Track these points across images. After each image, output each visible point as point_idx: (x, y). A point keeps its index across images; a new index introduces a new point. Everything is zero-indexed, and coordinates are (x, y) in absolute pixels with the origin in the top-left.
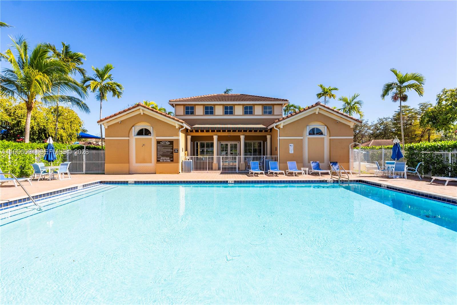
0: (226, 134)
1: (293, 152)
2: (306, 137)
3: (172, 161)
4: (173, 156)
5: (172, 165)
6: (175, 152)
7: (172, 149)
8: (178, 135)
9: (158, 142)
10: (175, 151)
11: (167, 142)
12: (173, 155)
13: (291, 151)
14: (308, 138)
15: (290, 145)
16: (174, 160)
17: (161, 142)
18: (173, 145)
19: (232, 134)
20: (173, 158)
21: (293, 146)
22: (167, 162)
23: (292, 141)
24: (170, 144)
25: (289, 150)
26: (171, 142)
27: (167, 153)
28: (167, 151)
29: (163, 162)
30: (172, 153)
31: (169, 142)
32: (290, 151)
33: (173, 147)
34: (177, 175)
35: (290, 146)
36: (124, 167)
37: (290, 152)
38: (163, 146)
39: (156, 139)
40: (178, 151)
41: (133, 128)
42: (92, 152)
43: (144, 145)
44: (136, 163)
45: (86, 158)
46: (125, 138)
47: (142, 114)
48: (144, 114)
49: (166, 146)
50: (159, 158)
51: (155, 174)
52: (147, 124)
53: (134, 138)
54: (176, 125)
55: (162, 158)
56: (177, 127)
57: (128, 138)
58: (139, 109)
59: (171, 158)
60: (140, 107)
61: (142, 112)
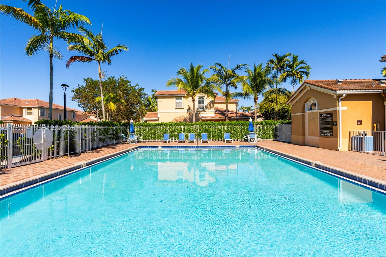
3: (332, 135)
4: (332, 130)
5: (332, 139)
6: (334, 126)
7: (332, 122)
9: (321, 115)
10: (334, 124)
11: (328, 115)
12: (332, 128)
16: (334, 135)
17: (323, 114)
18: (332, 118)
20: (332, 132)
22: (327, 137)
24: (330, 117)
26: (331, 114)
27: (327, 127)
28: (327, 125)
29: (325, 137)
30: (332, 126)
31: (329, 114)
33: (332, 119)
36: (300, 138)
38: (325, 120)
39: (320, 112)
40: (337, 124)
41: (306, 104)
42: (287, 125)
43: (313, 119)
44: (309, 136)
45: (285, 130)
46: (301, 114)
47: (309, 90)
48: (311, 89)
49: (327, 119)
50: (322, 132)
51: (319, 147)
52: (314, 99)
53: (307, 113)
54: (332, 94)
55: (325, 132)
56: (335, 96)
57: (303, 113)
58: (306, 86)
59: (330, 132)
60: (305, 84)
61: (309, 88)
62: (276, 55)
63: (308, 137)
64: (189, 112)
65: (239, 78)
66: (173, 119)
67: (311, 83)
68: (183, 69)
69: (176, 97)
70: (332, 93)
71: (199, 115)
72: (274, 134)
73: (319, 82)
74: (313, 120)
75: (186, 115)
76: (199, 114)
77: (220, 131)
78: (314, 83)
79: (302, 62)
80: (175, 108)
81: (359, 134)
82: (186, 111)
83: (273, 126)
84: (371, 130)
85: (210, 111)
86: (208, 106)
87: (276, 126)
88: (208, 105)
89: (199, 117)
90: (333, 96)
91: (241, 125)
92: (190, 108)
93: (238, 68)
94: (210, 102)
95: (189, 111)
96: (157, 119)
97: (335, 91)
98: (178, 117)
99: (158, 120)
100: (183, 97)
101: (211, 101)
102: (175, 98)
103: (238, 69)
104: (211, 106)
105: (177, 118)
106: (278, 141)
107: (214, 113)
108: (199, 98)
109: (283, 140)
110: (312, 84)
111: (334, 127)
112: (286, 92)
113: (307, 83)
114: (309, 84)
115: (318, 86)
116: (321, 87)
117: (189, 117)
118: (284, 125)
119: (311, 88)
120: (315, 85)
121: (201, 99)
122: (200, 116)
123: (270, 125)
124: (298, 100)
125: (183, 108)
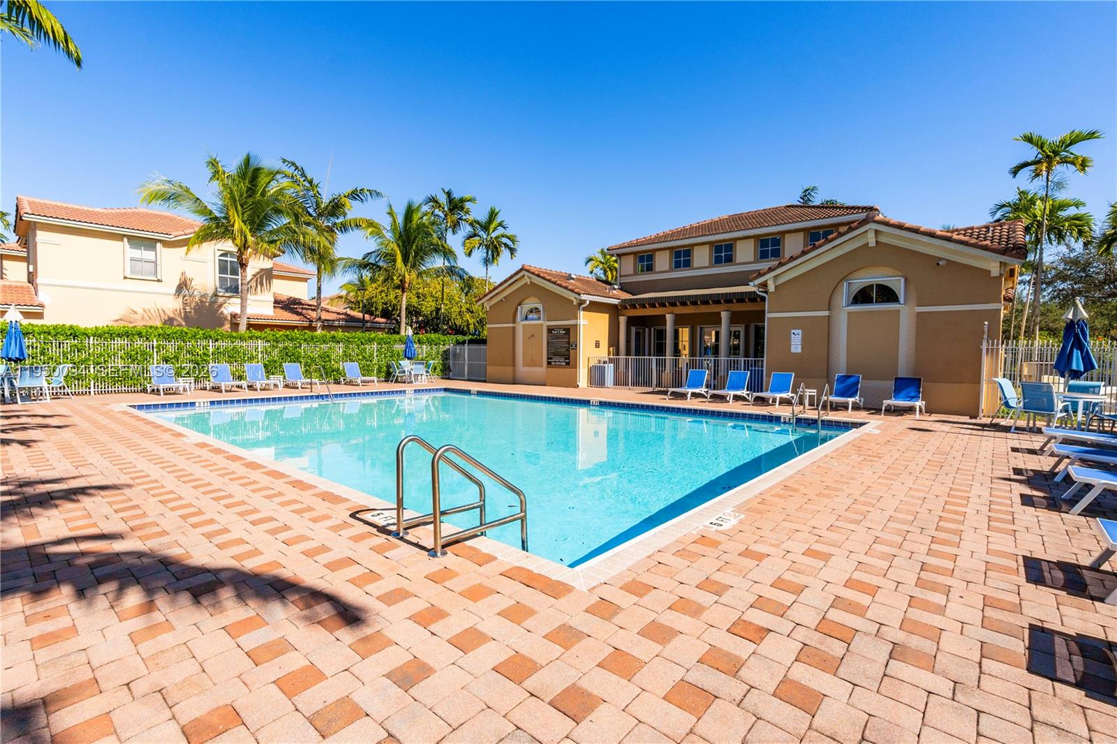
0: (690, 310)
1: (799, 350)
2: (844, 310)
3: (568, 364)
4: (569, 356)
5: (568, 371)
6: (572, 349)
7: (569, 342)
8: (576, 318)
9: (550, 330)
10: (572, 346)
12: (569, 353)
13: (796, 346)
14: (848, 313)
15: (793, 331)
16: (571, 363)
17: (553, 330)
18: (569, 335)
19: (703, 309)
20: (569, 359)
21: (800, 334)
22: (560, 366)
23: (796, 323)
24: (565, 334)
25: (790, 345)
26: (567, 330)
27: (561, 350)
28: (561, 347)
29: (556, 366)
30: (568, 350)
31: (563, 329)
32: (792, 346)
33: (569, 338)
34: (573, 389)
35: (793, 335)
36: (508, 371)
37: (793, 350)
38: (556, 338)
39: (548, 326)
40: (576, 346)
41: (519, 307)
42: (474, 347)
43: (533, 336)
44: (524, 366)
45: (468, 356)
46: (511, 325)
47: (529, 283)
48: (531, 282)
49: (560, 338)
50: (551, 359)
51: (545, 385)
52: (536, 300)
53: (520, 324)
54: (573, 299)
55: (555, 359)
56: (575, 303)
57: (514, 325)
58: (524, 276)
59: (566, 359)
60: (524, 272)
61: (528, 281)
62: (449, 194)
63: (522, 370)
64: (184, 296)
65: (374, 227)
66: (117, 317)
67: (537, 273)
68: (213, 162)
69: (130, 238)
70: (572, 296)
71: (222, 309)
72: (444, 365)
73: (549, 274)
74: (533, 338)
75: (172, 305)
76: (221, 306)
77: (325, 357)
78: (542, 275)
79: (500, 224)
80: (125, 278)
81: (599, 362)
82: (173, 290)
83: (442, 348)
84: (607, 355)
85: (259, 297)
86: (253, 284)
87: (447, 347)
88: (252, 279)
89: (222, 313)
90: (572, 301)
91: (379, 344)
92: (188, 282)
93: (355, 195)
94: (258, 273)
95: (185, 292)
96: (37, 310)
97: (579, 294)
98: (140, 311)
99: (40, 316)
100: (160, 241)
101: (262, 270)
102: (125, 240)
103: (354, 197)
104: (262, 285)
105: (135, 313)
106: (449, 379)
107: (272, 305)
108: (221, 255)
109: (464, 376)
110: (538, 276)
111: (571, 351)
112: (466, 277)
113: (528, 271)
114: (533, 273)
115: (549, 281)
116: (555, 283)
117: (186, 312)
118: (466, 345)
119: (533, 281)
120: (544, 278)
121: (229, 259)
122: (226, 312)
123: (436, 345)
124: (504, 298)
125: (159, 281)
